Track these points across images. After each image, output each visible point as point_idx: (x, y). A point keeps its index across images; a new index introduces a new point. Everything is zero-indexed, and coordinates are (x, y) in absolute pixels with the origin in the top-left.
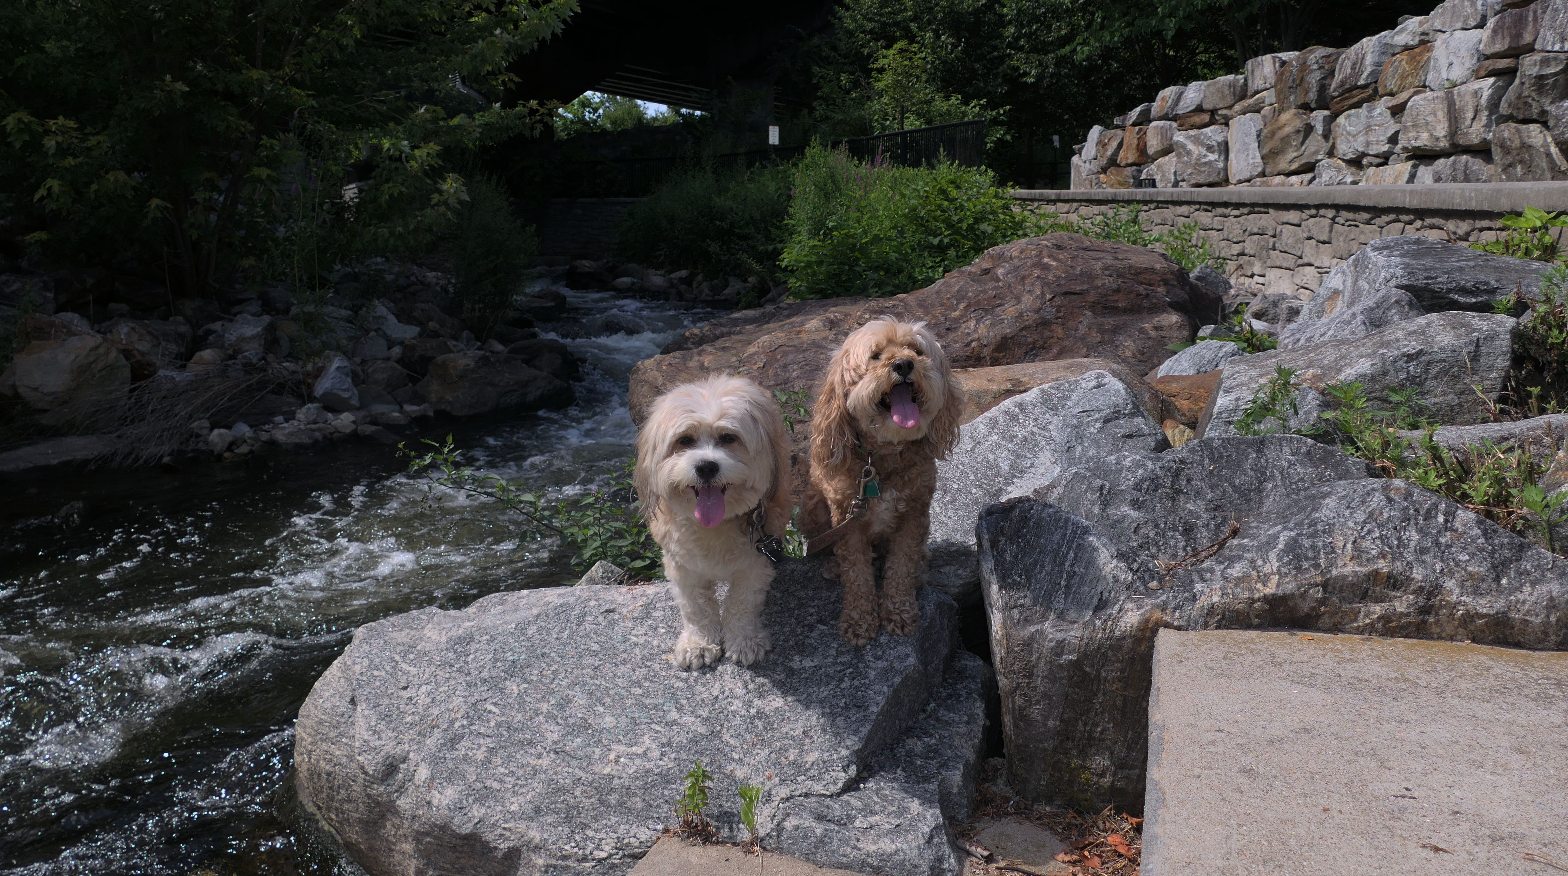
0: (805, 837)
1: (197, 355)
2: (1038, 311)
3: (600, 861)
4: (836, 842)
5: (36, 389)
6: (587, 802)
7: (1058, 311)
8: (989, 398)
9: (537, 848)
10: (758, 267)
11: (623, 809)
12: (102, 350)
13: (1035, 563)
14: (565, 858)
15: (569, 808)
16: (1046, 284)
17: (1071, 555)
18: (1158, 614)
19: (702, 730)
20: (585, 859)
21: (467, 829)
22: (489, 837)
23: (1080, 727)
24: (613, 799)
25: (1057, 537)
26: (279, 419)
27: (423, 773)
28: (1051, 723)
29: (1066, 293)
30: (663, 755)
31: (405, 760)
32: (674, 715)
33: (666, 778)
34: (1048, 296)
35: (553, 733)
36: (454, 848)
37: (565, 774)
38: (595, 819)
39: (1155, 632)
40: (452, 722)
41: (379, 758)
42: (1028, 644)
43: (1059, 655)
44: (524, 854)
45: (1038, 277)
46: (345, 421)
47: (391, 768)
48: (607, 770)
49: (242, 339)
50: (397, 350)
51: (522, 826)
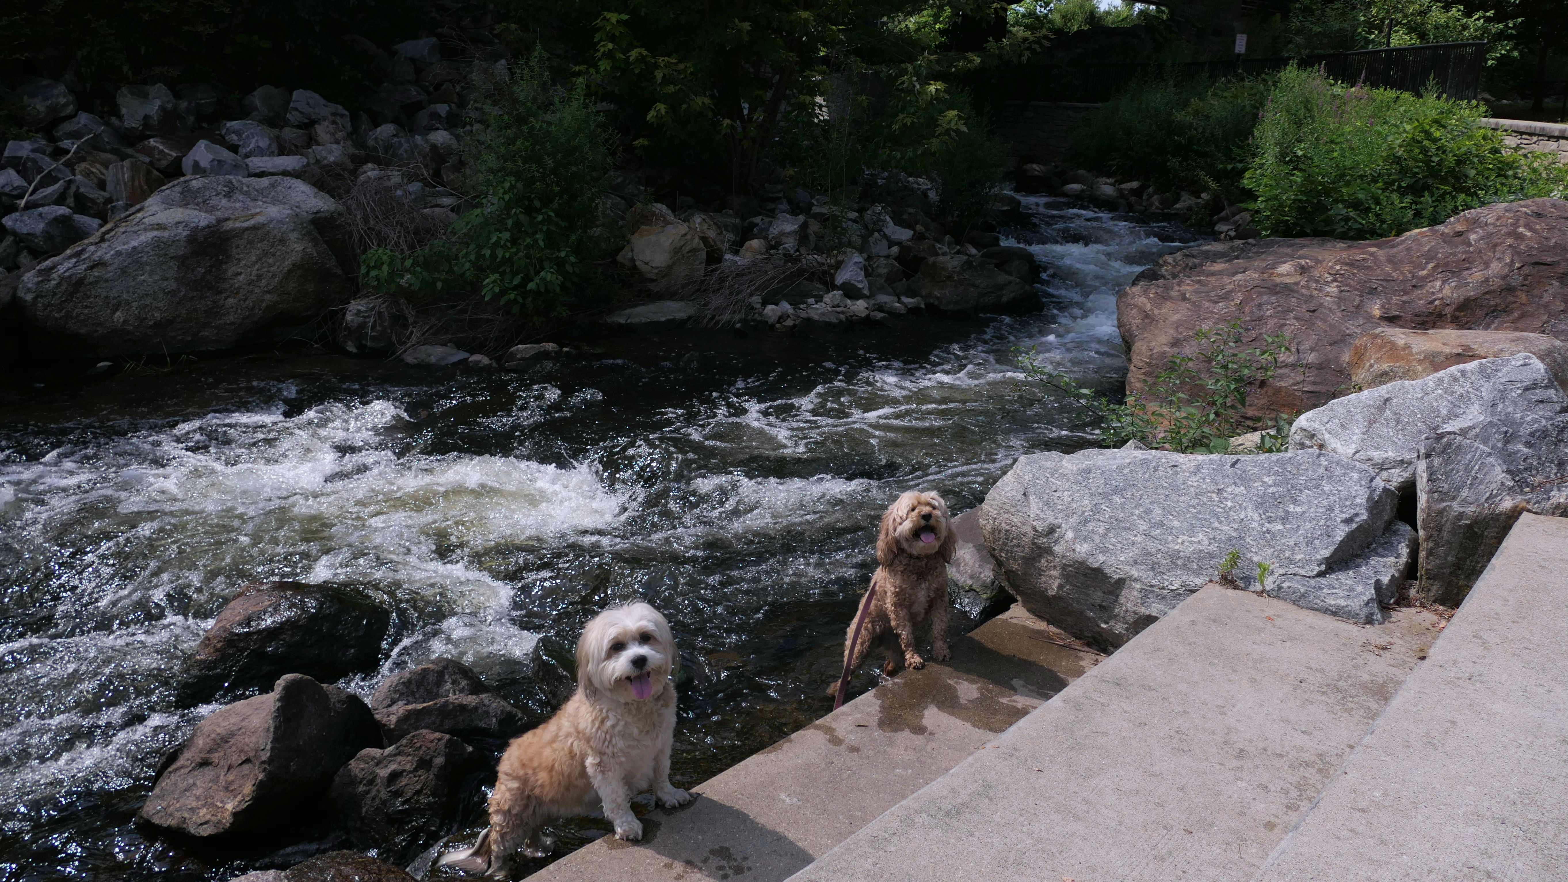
0: (1294, 593)
1: (747, 244)
2: (1504, 278)
3: (1172, 590)
4: (1311, 598)
5: (647, 263)
6: (1164, 562)
7: (1525, 279)
8: (1442, 358)
9: (1136, 580)
10: (1213, 185)
11: (1185, 567)
12: (689, 237)
13: (1452, 470)
14: (1152, 586)
15: (1154, 563)
16: (1516, 253)
17: (1477, 467)
18: (1524, 504)
19: (1234, 534)
20: (1163, 588)
21: (1096, 565)
22: (1108, 571)
23: (1468, 562)
24: (1179, 562)
25: (1469, 456)
26: (811, 300)
27: (1070, 535)
28: (1449, 559)
29: (1536, 263)
30: (1210, 544)
31: (1059, 527)
32: (1217, 525)
33: (1212, 556)
34: (1517, 265)
35: (1143, 526)
36: (1085, 575)
37: (1152, 546)
38: (1168, 570)
39: (1520, 513)
40: (1084, 512)
41: (1046, 524)
42: (1441, 513)
43: (1460, 520)
44: (1128, 582)
45: (1510, 246)
46: (860, 307)
47: (1051, 530)
48: (1177, 547)
49: (782, 234)
50: (895, 249)
51: (1127, 568)
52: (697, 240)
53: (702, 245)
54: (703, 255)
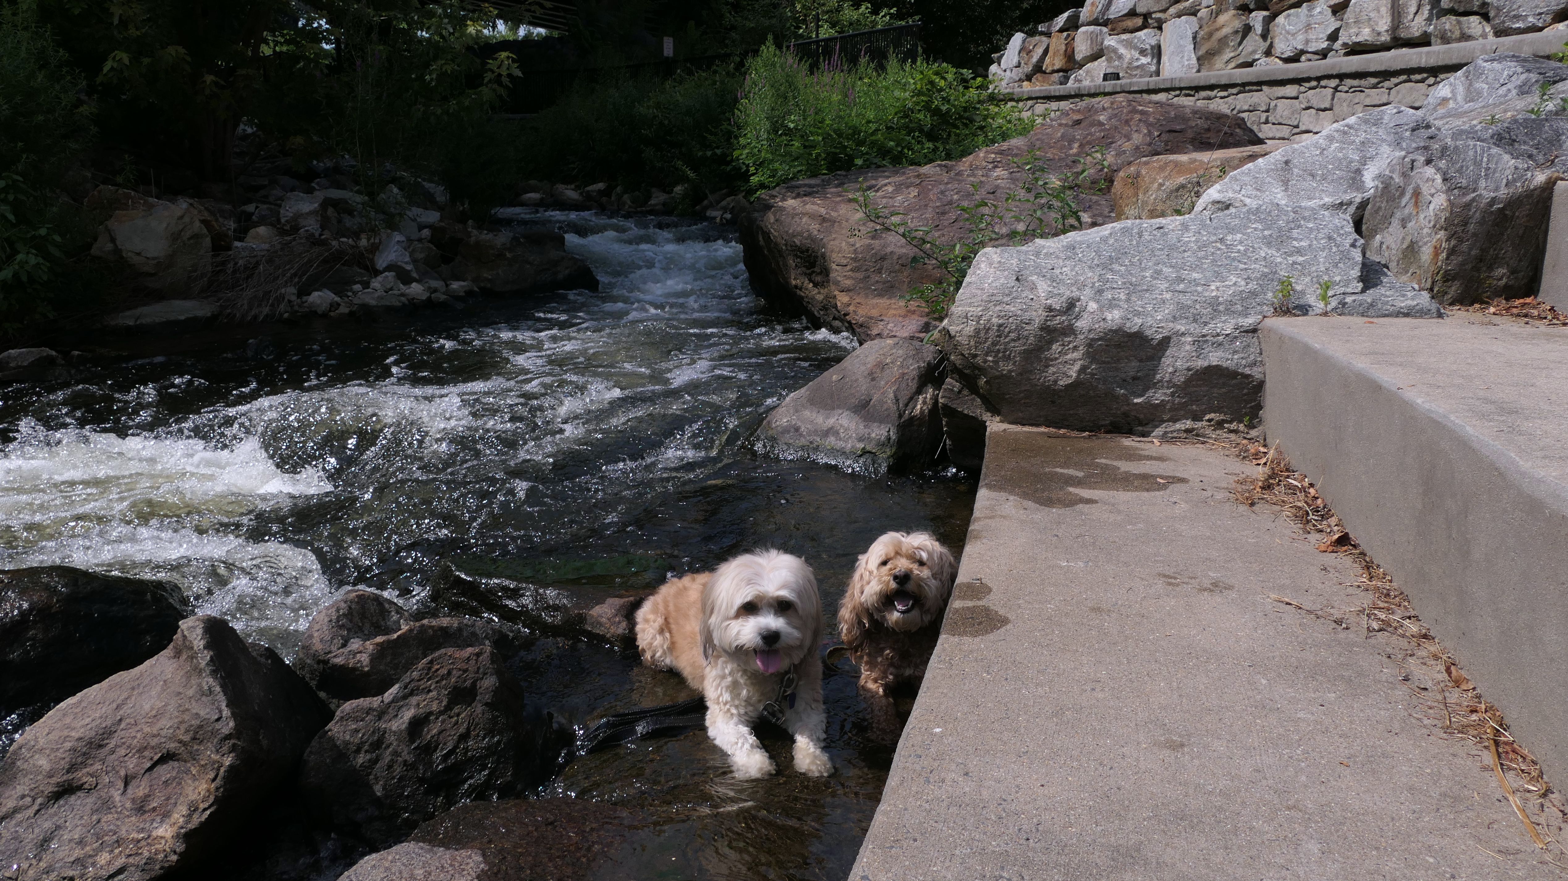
0: (1360, 305)
1: (252, 232)
3: (1227, 335)
4: (1380, 306)
6: (1205, 311)
9: (1183, 334)
11: (1229, 311)
14: (1204, 336)
15: (1194, 315)
17: (1485, 159)
18: (1556, 175)
19: (1266, 270)
20: (1218, 335)
21: (1135, 329)
22: (1148, 333)
24: (1221, 308)
25: (1471, 153)
26: (357, 287)
27: (1093, 306)
28: (1473, 253)
29: (1170, 131)
30: (1247, 284)
31: (1079, 300)
32: (1242, 266)
33: (1253, 294)
34: (1156, 134)
35: (1162, 285)
36: (1119, 346)
37: (1186, 300)
38: (1212, 319)
39: (1555, 183)
40: (1094, 283)
41: (1064, 299)
42: (1468, 206)
43: (1491, 206)
44: (1174, 339)
45: (1140, 120)
46: (417, 289)
47: (1071, 305)
48: (1214, 294)
49: (298, 216)
51: (1171, 325)
52: (197, 224)
53: (205, 231)
54: (207, 242)
